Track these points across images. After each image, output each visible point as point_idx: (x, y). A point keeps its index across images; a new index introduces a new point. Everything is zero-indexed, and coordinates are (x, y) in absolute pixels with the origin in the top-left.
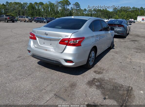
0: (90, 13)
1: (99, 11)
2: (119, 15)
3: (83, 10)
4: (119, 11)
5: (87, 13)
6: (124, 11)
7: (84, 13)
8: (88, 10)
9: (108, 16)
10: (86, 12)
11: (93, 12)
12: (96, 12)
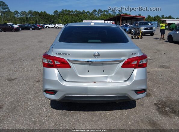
0: (24, 16)
1: (36, 14)
2: (62, 19)
3: (14, 12)
4: (61, 15)
5: (20, 16)
6: (67, 15)
7: (16, 16)
8: (21, 13)
9: (49, 20)
10: (18, 14)
11: (29, 16)
12: (32, 15)
